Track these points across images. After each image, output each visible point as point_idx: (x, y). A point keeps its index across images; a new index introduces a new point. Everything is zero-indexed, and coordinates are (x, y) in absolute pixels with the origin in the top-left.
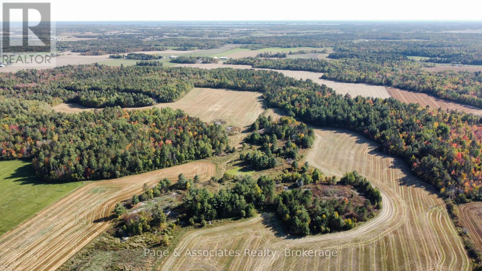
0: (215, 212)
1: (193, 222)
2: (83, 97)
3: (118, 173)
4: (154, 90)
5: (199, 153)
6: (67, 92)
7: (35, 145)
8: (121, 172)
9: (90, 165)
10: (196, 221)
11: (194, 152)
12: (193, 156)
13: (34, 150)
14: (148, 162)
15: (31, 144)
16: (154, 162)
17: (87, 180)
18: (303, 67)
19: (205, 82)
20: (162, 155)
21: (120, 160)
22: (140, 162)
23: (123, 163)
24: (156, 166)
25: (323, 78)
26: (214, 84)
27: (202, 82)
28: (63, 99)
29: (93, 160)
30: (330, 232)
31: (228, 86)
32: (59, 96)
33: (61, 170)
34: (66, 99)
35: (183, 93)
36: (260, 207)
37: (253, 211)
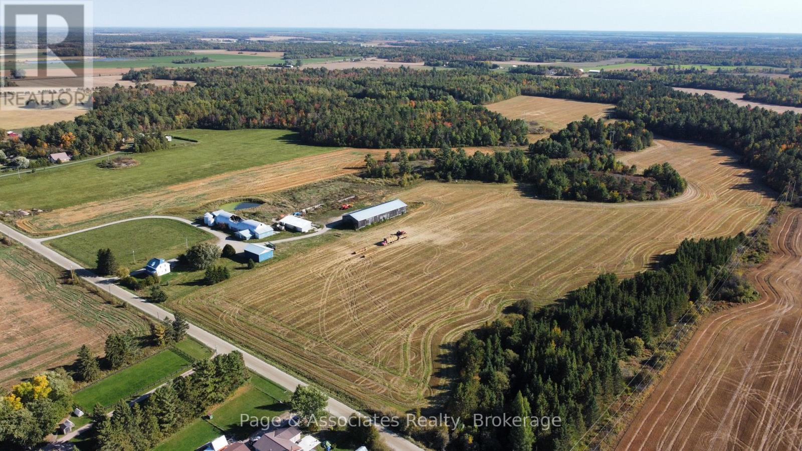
0: (464, 171)
1: (438, 177)
2: (371, 90)
3: (381, 143)
4: (459, 89)
5: (480, 139)
6: (354, 85)
7: (306, 117)
8: (384, 143)
9: (354, 132)
10: (441, 177)
11: (473, 137)
12: (472, 141)
13: (304, 121)
14: (416, 138)
15: (302, 116)
16: (423, 139)
17: (348, 146)
18: (719, 84)
19: (539, 89)
20: (434, 133)
21: (386, 132)
22: (407, 136)
23: (389, 136)
24: (424, 144)
25: (745, 98)
26: (551, 93)
27: (534, 87)
28: (348, 93)
29: (359, 127)
30: (587, 201)
31: (571, 95)
32: (344, 89)
33: (325, 134)
34: (351, 92)
35: (499, 97)
36: (520, 178)
37: (508, 177)
